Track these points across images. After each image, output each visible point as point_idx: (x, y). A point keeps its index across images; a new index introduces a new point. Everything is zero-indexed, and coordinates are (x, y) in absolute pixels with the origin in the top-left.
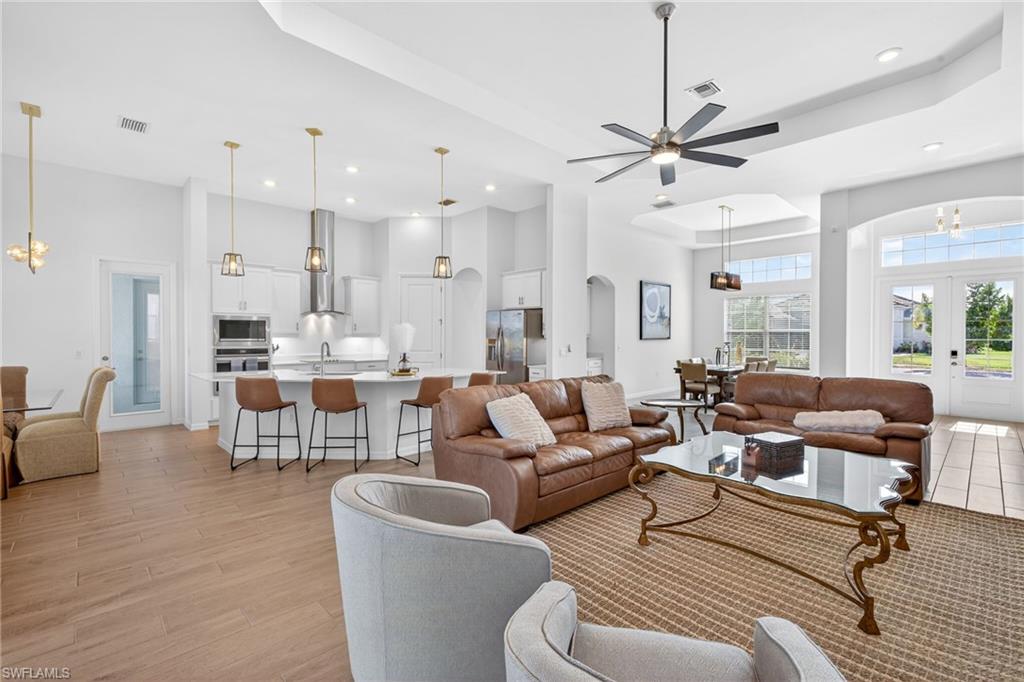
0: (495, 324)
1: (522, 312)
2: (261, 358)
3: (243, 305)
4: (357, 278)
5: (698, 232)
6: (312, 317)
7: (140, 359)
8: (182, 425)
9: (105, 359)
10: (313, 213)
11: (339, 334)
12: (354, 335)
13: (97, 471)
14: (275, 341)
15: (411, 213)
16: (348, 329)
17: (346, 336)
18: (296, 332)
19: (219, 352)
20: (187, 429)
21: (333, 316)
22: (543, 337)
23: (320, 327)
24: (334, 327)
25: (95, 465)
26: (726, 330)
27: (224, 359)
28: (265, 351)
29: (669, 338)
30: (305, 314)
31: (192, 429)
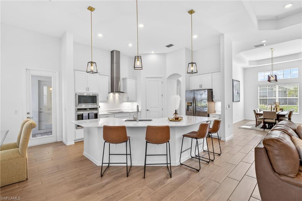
0: (192, 96)
1: (207, 90)
2: (95, 112)
3: (88, 89)
4: (129, 79)
5: (249, 61)
6: (112, 94)
7: (41, 112)
8: (62, 142)
9: (28, 113)
10: (112, 52)
11: (121, 101)
12: (128, 101)
13: (27, 179)
14: (100, 104)
15: (151, 52)
16: (125, 99)
17: (123, 102)
18: (106, 101)
19: (79, 109)
20: (65, 145)
21: (119, 94)
22: (213, 101)
23: (114, 98)
24: (119, 98)
25: (26, 176)
26: (259, 98)
27: (81, 113)
28: (96, 109)
29: (239, 101)
30: (109, 93)
31: (67, 145)
